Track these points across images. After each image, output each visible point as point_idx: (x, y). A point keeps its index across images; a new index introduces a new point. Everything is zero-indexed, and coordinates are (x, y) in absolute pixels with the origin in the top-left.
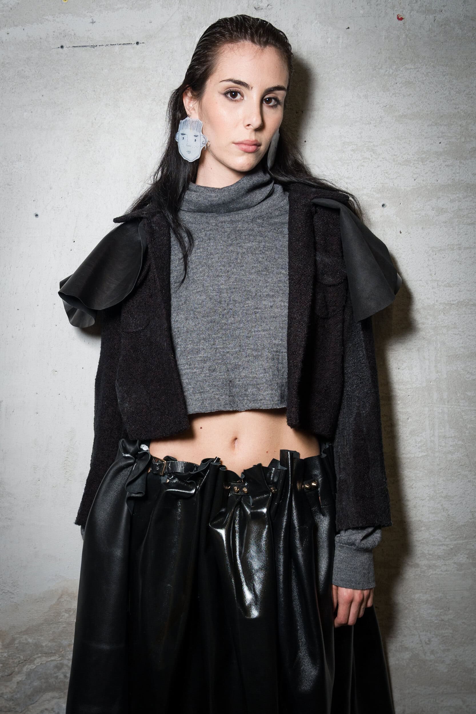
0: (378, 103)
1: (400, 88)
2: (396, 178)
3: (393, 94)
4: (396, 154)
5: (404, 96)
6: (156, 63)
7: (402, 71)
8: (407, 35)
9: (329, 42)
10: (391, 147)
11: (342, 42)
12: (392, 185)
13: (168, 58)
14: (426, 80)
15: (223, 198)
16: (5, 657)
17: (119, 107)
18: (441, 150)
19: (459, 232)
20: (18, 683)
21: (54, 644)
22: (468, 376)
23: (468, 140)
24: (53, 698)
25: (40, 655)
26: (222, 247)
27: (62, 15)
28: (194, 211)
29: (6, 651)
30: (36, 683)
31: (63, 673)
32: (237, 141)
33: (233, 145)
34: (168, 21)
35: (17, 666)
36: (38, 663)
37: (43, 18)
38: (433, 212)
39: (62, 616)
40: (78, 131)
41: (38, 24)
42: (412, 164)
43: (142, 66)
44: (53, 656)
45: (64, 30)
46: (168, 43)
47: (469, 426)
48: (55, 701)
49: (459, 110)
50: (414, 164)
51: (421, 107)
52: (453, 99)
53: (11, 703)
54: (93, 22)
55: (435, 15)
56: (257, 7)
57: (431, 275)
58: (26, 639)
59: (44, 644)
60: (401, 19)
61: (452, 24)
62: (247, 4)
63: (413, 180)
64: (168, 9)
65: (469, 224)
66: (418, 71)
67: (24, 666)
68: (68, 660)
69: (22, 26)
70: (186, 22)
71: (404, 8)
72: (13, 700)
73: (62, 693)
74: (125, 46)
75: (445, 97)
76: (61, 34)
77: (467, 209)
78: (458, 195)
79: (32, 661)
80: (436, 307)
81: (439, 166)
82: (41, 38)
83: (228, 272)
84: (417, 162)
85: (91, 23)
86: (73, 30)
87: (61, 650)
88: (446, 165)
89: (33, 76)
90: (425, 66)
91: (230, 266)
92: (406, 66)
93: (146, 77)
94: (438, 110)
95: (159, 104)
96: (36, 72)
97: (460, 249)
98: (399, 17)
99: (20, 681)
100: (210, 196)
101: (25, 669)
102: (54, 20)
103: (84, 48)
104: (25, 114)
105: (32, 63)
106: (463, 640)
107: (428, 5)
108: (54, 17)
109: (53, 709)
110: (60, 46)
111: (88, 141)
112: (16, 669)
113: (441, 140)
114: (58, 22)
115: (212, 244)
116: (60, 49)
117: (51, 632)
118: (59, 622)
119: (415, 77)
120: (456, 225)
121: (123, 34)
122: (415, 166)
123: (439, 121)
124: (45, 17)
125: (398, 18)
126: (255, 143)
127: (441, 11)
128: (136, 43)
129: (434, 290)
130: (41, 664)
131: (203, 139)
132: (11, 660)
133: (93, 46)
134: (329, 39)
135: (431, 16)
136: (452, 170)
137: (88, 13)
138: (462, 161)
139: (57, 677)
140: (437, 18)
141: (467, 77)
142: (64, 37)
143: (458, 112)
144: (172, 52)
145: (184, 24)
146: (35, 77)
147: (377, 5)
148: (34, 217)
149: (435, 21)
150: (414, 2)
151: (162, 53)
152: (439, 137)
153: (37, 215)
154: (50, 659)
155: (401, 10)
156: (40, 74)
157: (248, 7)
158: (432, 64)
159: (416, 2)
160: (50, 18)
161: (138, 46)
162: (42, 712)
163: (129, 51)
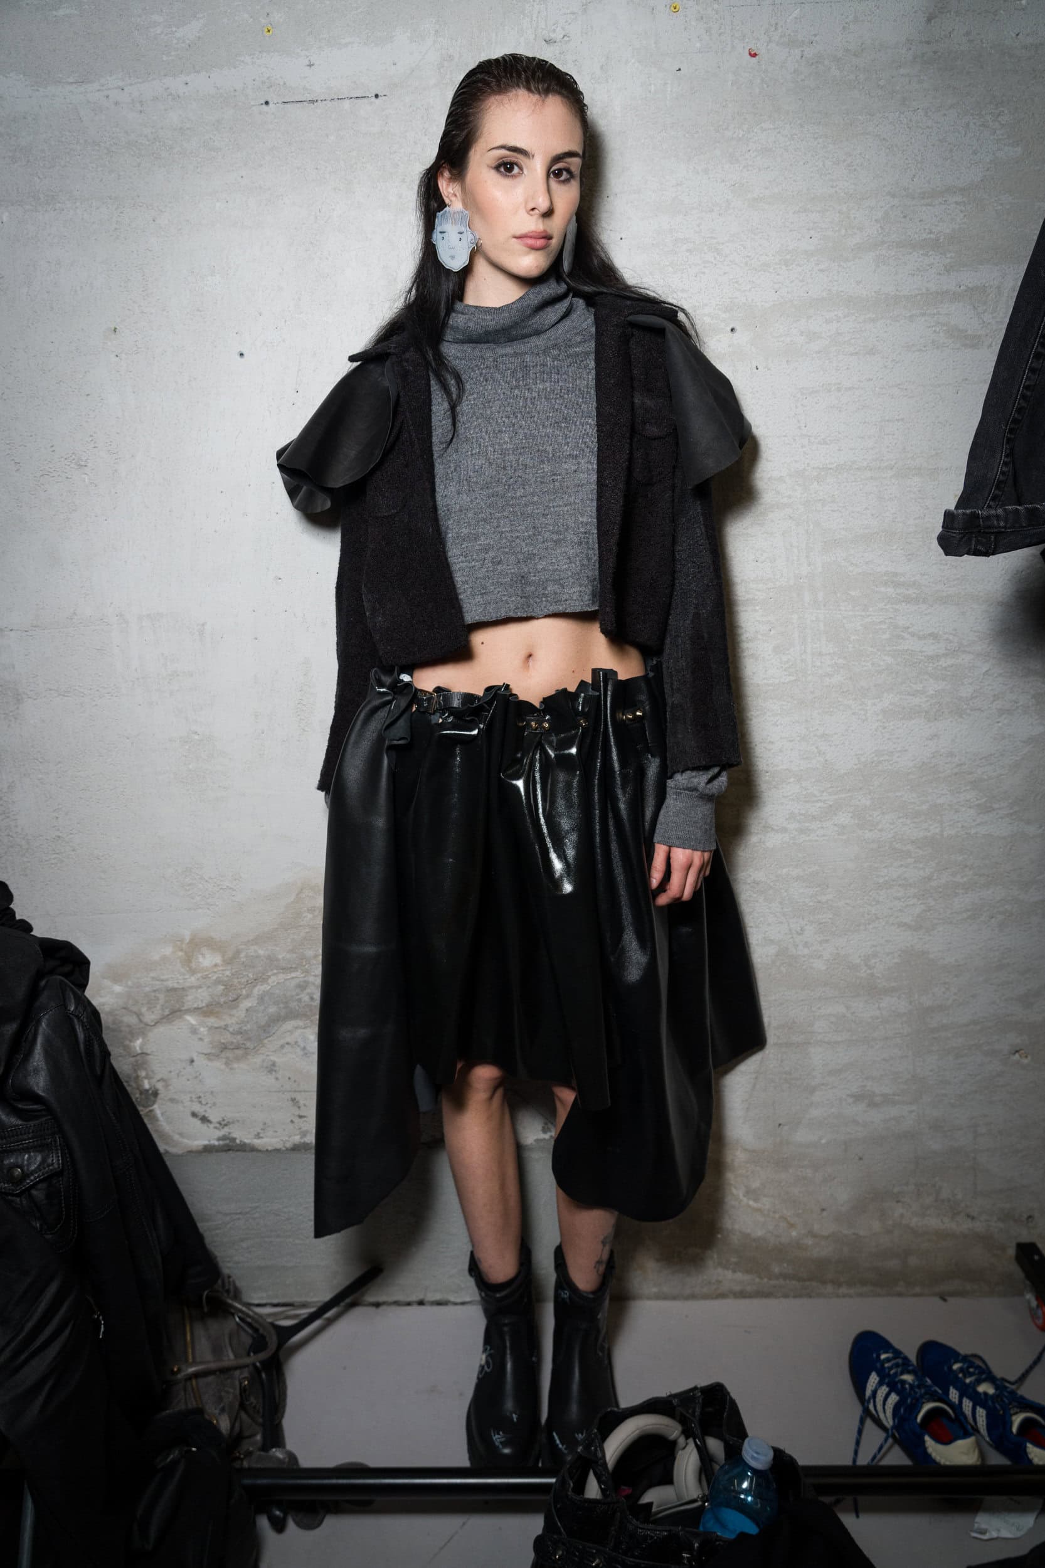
0: (723, 181)
1: (754, 157)
2: (750, 290)
3: (744, 167)
4: (749, 254)
5: (760, 170)
6: (405, 124)
7: (756, 133)
8: (762, 80)
9: (653, 90)
10: (742, 245)
11: (671, 91)
12: (745, 301)
13: (422, 117)
14: (789, 146)
15: (502, 321)
16: (227, 976)
17: (354, 193)
18: (813, 248)
19: (838, 366)
20: (247, 1010)
21: (295, 955)
22: (851, 569)
23: (850, 232)
24: (298, 1028)
25: (275, 971)
26: (504, 391)
27: (265, 54)
28: (463, 342)
29: (229, 968)
30: (272, 1010)
31: (308, 994)
32: (518, 233)
33: (514, 239)
34: (420, 61)
35: (244, 988)
36: (273, 982)
37: (237, 60)
38: (803, 338)
39: (304, 917)
40: (295, 228)
41: (229, 69)
43: (384, 131)
44: (294, 971)
45: (268, 78)
46: (421, 95)
47: (853, 638)
48: (299, 1031)
49: (837, 189)
50: (774, 269)
51: (784, 186)
52: (829, 174)
53: (239, 1037)
54: (311, 65)
55: (802, 49)
56: (547, 39)
57: (800, 428)
58: (256, 951)
59: (280, 957)
60: (754, 55)
61: (826, 62)
62: (534, 36)
63: (773, 292)
64: (420, 44)
65: (852, 354)
66: (779, 133)
67: (255, 986)
68: (315, 976)
69: (206, 72)
70: (446, 64)
71: (758, 39)
72: (241, 1033)
73: (308, 1021)
74: (359, 101)
75: (817, 170)
76: (263, 83)
77: (849, 332)
78: (836, 313)
79: (265, 980)
80: (807, 473)
81: (810, 271)
82: (235, 90)
83: (514, 425)
84: (778, 266)
85: (308, 66)
86: (281, 77)
87: (304, 963)
88: (819, 270)
89: (226, 147)
90: (788, 124)
91: (516, 417)
92: (763, 125)
94: (808, 189)
96: (230, 141)
97: (839, 390)
98: (752, 53)
99: (250, 1007)
100: (484, 320)
101: (256, 991)
102: (253, 63)
103: (299, 105)
104: (218, 204)
105: (224, 128)
106: (847, 926)
107: (792, 34)
108: (253, 58)
109: (296, 1043)
110: (263, 102)
111: (311, 243)
112: (244, 992)
113: (812, 232)
114: (259, 66)
115: (490, 387)
116: (264, 106)
117: (289, 940)
118: (300, 926)
119: (775, 142)
120: (833, 356)
121: (355, 82)
122: (775, 272)
123: (809, 206)
124: (239, 58)
125: (750, 54)
126: (543, 235)
127: (812, 43)
128: (374, 96)
129: (805, 449)
130: (278, 983)
131: (471, 237)
132: (236, 981)
133: (312, 102)
134: (653, 86)
135: (796, 51)
136: (828, 276)
137: (304, 51)
138: (842, 263)
139: (300, 1000)
140: (805, 53)
141: (847, 140)
142: (268, 88)
143: (836, 192)
144: (427, 110)
145: (443, 67)
146: (229, 149)
147: (720, 35)
148: (238, 357)
149: (802, 57)
150: (773, 29)
151: (413, 111)
152: (809, 229)
153: (242, 355)
154: (289, 976)
155: (754, 42)
156: (237, 144)
157: (535, 39)
158: (799, 122)
159: (776, 29)
160: (248, 59)
161: (377, 101)
162: (282, 1047)
163: (365, 108)
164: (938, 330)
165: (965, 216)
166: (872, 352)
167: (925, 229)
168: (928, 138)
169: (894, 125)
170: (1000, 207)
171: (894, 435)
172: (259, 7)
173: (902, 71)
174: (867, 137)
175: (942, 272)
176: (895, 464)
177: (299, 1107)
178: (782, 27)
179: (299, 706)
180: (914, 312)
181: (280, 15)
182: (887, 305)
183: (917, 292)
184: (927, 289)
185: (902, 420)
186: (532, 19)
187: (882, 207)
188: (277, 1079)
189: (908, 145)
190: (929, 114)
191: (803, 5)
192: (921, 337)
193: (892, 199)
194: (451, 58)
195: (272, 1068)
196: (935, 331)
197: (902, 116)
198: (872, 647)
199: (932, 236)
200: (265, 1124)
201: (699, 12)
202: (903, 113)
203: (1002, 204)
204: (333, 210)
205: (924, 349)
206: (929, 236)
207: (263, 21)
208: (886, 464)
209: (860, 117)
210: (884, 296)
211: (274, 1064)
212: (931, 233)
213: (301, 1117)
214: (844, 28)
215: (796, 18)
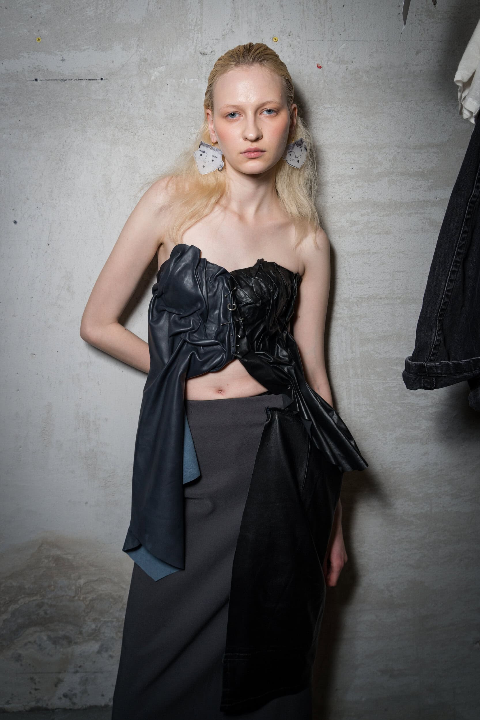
1: (320, 123)
6: (118, 96)
7: (321, 109)
8: (325, 81)
13: (128, 92)
14: (340, 117)
17: (87, 132)
18: (354, 174)
19: (368, 240)
20: (4, 621)
21: (36, 586)
22: (376, 355)
23: (374, 166)
24: (36, 632)
25: (23, 596)
27: (36, 52)
30: (20, 621)
31: (44, 610)
34: (128, 61)
36: (21, 603)
37: (20, 55)
38: (347, 223)
39: (43, 562)
40: (51, 151)
41: (15, 60)
42: (330, 184)
43: (106, 98)
44: (35, 596)
45: (38, 66)
46: (128, 80)
47: (378, 395)
48: (38, 634)
49: (367, 142)
50: (332, 185)
51: (337, 139)
52: (363, 134)
54: (63, 60)
55: (347, 65)
56: (202, 52)
57: (346, 274)
58: (11, 583)
59: (27, 587)
60: (320, 67)
61: (361, 73)
62: (194, 50)
64: (128, 51)
65: (376, 234)
66: (334, 110)
67: (9, 606)
69: (1, 61)
70: (143, 63)
71: (322, 59)
73: (43, 627)
74: (91, 81)
75: (356, 131)
76: (35, 68)
77: (374, 221)
78: (367, 211)
79: (16, 602)
80: (351, 300)
81: (352, 187)
82: (17, 72)
84: (334, 183)
85: (61, 60)
86: (45, 66)
87: (42, 591)
88: (357, 186)
89: (11, 104)
90: (339, 106)
92: (325, 105)
93: (109, 108)
94: (351, 142)
95: (121, 130)
96: (13, 100)
97: (369, 253)
98: (319, 66)
99: (6, 619)
101: (10, 609)
102: (29, 57)
103: (55, 82)
104: (4, 136)
105: (10, 92)
107: (341, 57)
108: (29, 54)
109: (35, 642)
110: (34, 79)
111: (60, 160)
113: (353, 166)
114: (33, 59)
116: (35, 82)
117: (33, 576)
118: (40, 568)
119: (332, 115)
120: (366, 234)
121: (89, 71)
122: (332, 187)
123: (351, 151)
124: (20, 54)
125: (318, 67)
127: (352, 62)
128: (100, 79)
129: (349, 287)
130: (24, 603)
133: (63, 80)
135: (344, 66)
136: (362, 190)
137: (59, 52)
138: (370, 183)
139: (38, 614)
140: (349, 68)
141: (373, 116)
142: (37, 71)
143: (366, 144)
144: (131, 88)
145: (141, 65)
146: (12, 105)
147: (301, 55)
148: (13, 224)
149: (347, 70)
150: (331, 53)
151: (123, 88)
152: (351, 164)
153: (15, 222)
154: (32, 599)
155: (320, 60)
156: (17, 102)
157: (195, 52)
158: (345, 104)
159: (332, 54)
160: (26, 55)
161: (102, 82)
162: (26, 644)
163: (94, 86)
164: (424, 221)
165: (439, 160)
166: (387, 233)
167: (417, 166)
168: (417, 116)
169: (399, 109)
170: (458, 156)
171: (400, 280)
172: (33, 26)
173: (403, 80)
174: (384, 114)
175: (426, 190)
176: (402, 296)
177: (35, 683)
178: (335, 53)
179: (44, 431)
180: (411, 212)
181: (45, 32)
182: (396, 207)
183: (412, 200)
184: (418, 199)
185: (405, 271)
186: (193, 41)
187: (392, 153)
188: (22, 665)
189: (406, 120)
190: (418, 103)
191: (347, 42)
192: (415, 226)
193: (398, 149)
194: (146, 60)
195: (18, 658)
196: (423, 222)
197: (403, 104)
198: (389, 401)
199: (420, 170)
200: (13, 694)
201: (289, 43)
202: (404, 102)
203: (459, 154)
204: (74, 141)
205: (417, 232)
206: (419, 170)
207: (36, 34)
208: (396, 296)
209: (379, 104)
210: (394, 202)
211: (20, 655)
212: (420, 168)
213: (36, 690)
214: (370, 55)
215: (343, 49)
